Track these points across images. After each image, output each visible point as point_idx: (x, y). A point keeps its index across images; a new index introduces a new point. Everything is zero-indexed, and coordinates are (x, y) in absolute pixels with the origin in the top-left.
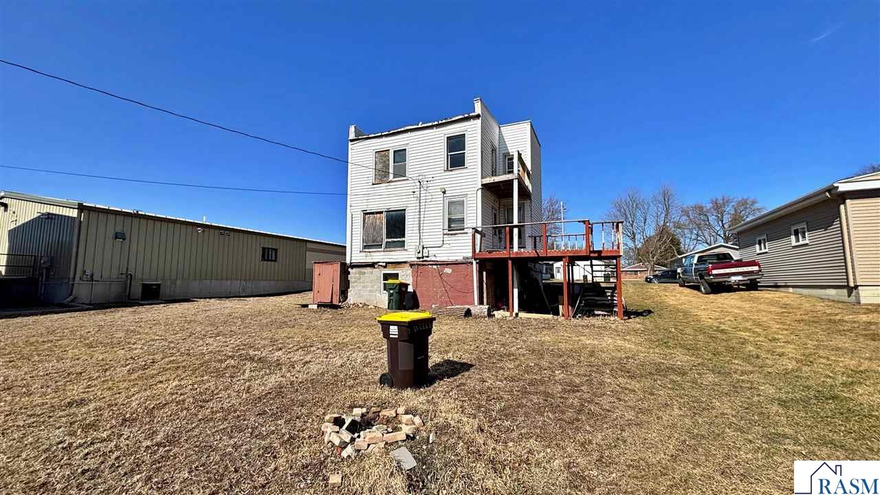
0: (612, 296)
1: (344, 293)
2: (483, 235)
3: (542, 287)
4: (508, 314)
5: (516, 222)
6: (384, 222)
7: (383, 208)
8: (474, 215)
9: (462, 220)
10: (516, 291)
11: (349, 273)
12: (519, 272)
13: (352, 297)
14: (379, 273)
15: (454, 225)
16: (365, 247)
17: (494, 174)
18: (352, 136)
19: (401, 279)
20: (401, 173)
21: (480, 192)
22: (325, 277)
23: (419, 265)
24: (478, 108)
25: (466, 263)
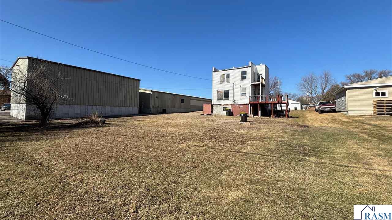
0: (285, 113)
1: (212, 111)
2: (251, 97)
3: (268, 111)
4: (258, 117)
5: (260, 95)
6: (223, 93)
7: (223, 89)
8: (249, 92)
9: (245, 93)
10: (260, 112)
11: (213, 107)
12: (261, 107)
13: (214, 113)
14: (222, 107)
15: (244, 94)
16: (218, 100)
17: (254, 81)
18: (214, 70)
19: (228, 108)
20: (228, 81)
21: (251, 86)
22: (207, 108)
23: (233, 105)
24: (250, 65)
25: (247, 104)
